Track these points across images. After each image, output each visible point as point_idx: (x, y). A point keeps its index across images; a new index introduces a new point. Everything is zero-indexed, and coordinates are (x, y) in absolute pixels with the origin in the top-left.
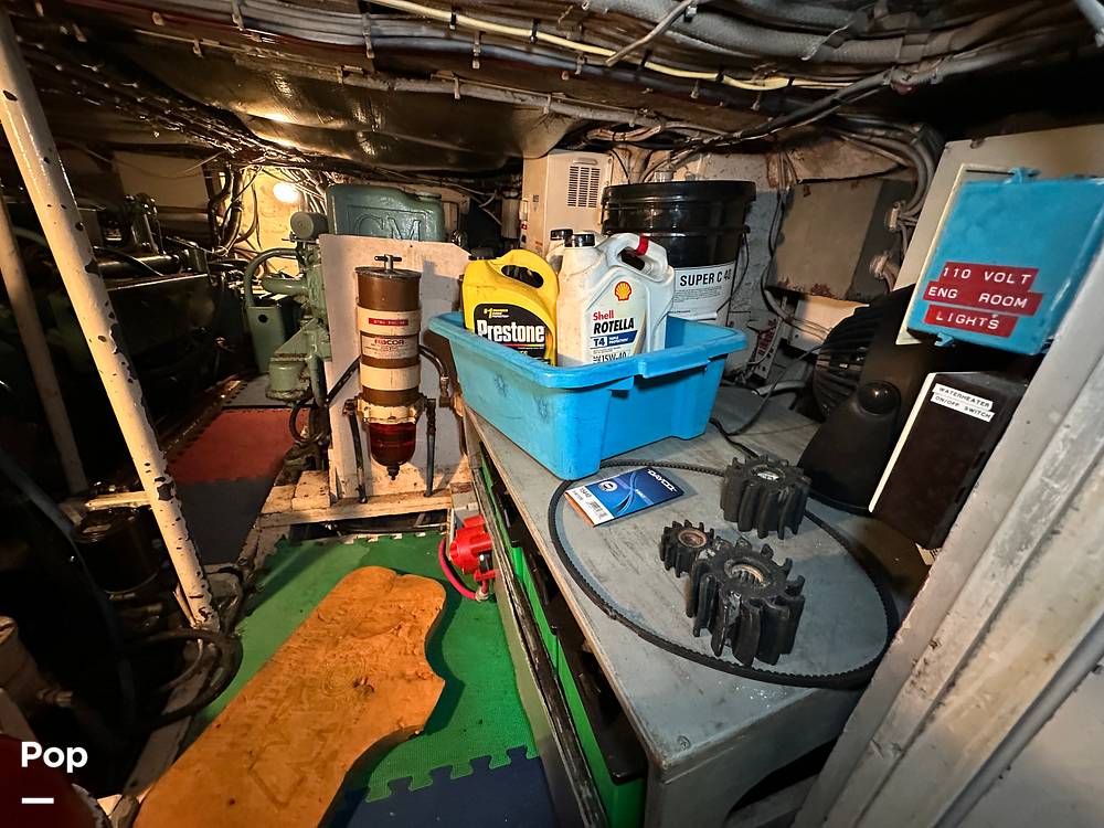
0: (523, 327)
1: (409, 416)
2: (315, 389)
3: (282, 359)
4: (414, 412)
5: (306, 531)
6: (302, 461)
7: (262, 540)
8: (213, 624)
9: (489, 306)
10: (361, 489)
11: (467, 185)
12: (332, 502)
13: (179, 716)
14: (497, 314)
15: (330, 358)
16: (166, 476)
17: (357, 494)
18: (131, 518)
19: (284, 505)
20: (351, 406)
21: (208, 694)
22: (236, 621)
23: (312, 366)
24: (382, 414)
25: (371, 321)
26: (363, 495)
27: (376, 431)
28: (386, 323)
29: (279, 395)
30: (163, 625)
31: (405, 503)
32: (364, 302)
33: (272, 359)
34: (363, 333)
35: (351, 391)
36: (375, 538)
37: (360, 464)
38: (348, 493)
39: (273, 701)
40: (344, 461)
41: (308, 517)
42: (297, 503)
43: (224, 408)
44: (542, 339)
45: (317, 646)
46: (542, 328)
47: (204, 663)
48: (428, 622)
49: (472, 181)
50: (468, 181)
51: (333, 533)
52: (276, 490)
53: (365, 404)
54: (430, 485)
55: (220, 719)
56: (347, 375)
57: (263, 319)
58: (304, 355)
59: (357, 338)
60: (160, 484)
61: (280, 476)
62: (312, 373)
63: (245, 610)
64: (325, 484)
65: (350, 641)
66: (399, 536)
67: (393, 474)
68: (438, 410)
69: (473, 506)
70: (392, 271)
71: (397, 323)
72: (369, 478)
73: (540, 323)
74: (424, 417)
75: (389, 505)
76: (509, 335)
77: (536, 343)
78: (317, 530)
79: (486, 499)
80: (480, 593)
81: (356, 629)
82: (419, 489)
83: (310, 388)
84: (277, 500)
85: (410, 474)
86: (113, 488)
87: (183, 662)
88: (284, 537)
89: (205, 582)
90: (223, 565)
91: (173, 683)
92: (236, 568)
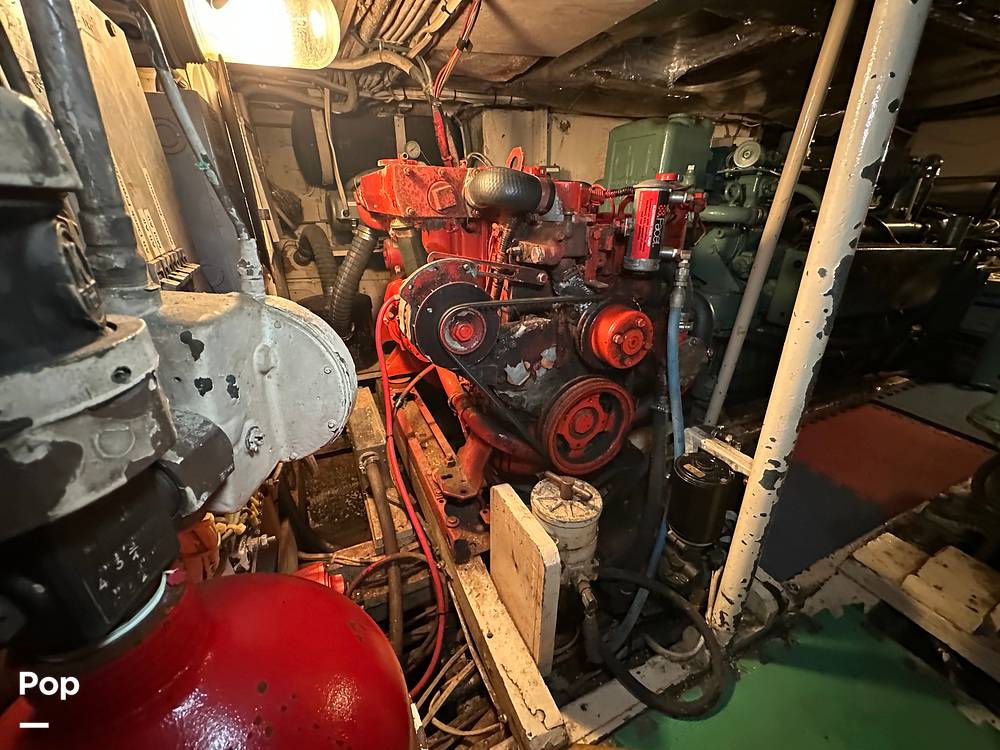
5: (900, 628)
7: (833, 585)
8: (724, 635)
12: (983, 634)
16: (783, 463)
18: (723, 480)
19: (891, 571)
21: (674, 705)
22: (745, 652)
29: (990, 426)
42: (911, 582)
43: (873, 401)
47: (692, 663)
52: (889, 539)
61: (902, 521)
78: (919, 641)
84: (883, 553)
86: (728, 439)
87: (680, 638)
88: (862, 605)
89: (744, 593)
90: (772, 581)
91: (661, 649)
92: (784, 594)
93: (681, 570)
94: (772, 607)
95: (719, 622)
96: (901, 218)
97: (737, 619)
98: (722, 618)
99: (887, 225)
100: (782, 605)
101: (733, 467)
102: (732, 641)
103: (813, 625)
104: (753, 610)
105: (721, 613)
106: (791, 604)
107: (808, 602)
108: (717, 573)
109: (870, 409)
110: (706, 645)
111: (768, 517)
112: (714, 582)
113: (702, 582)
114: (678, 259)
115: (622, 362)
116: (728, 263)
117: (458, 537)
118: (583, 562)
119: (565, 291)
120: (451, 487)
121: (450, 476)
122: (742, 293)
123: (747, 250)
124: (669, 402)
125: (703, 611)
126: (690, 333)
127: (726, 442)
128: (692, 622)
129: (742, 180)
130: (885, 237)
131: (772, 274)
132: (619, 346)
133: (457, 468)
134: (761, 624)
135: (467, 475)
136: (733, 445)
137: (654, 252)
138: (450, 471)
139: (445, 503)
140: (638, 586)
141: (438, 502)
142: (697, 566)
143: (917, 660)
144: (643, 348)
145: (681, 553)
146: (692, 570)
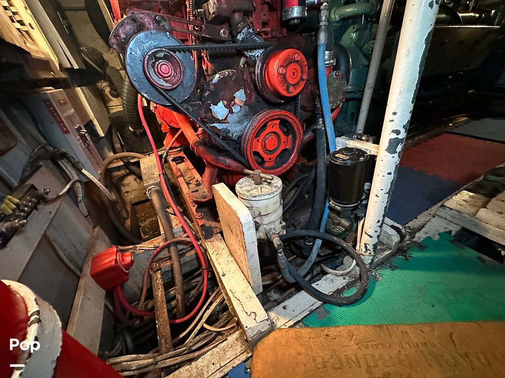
7: (432, 224)
8: (367, 258)
13: (317, 295)
16: (403, 131)
18: (362, 159)
19: (468, 210)
21: (340, 299)
22: (381, 266)
41: (485, 230)
42: (484, 214)
43: (447, 132)
47: (349, 275)
52: (464, 193)
84: (461, 201)
86: (364, 138)
87: (342, 263)
88: (450, 232)
89: (379, 229)
90: (396, 224)
91: (330, 270)
92: (403, 231)
93: (339, 224)
94: (396, 238)
95: (364, 250)
96: (467, 10)
97: (375, 246)
98: (366, 247)
99: (459, 15)
100: (402, 237)
101: (368, 152)
102: (373, 260)
104: (385, 242)
105: (365, 244)
106: (407, 237)
107: (417, 235)
108: (362, 222)
110: (357, 264)
111: (393, 174)
112: (360, 227)
117: (202, 224)
118: (273, 223)
120: (198, 196)
121: (197, 191)
125: (354, 246)
126: (334, 68)
127: (363, 140)
128: (348, 254)
132: (284, 76)
133: (201, 186)
134: (390, 249)
135: (207, 188)
136: (367, 141)
137: (301, 2)
138: (197, 188)
139: (196, 207)
140: (315, 238)
141: (192, 207)
143: (485, 257)
144: (302, 78)
145: (338, 213)
146: (346, 223)
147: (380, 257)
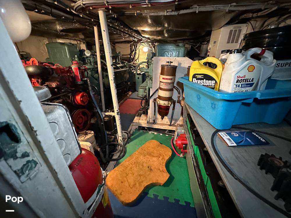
0: (208, 81)
1: (169, 104)
2: (147, 95)
3: (141, 87)
4: (170, 103)
5: (141, 128)
6: (142, 112)
7: (133, 128)
8: (122, 143)
9: (197, 74)
10: (154, 121)
11: (191, 42)
12: (147, 123)
13: (114, 160)
14: (200, 77)
15: (152, 88)
16: (118, 110)
17: (153, 122)
18: (112, 118)
19: (137, 121)
20: (155, 100)
21: (120, 158)
22: (126, 144)
23: (147, 90)
24: (162, 103)
25: (163, 78)
26: (154, 122)
27: (160, 107)
28: (167, 79)
29: (140, 96)
30: (114, 141)
31: (164, 126)
32: (162, 73)
33: (139, 87)
34: (160, 82)
35: (156, 96)
36: (156, 133)
37: (155, 114)
38: (151, 121)
39: (131, 164)
40: (151, 113)
41: (142, 125)
42: (140, 121)
43: (128, 98)
44: (214, 85)
45: (141, 155)
46: (214, 81)
47: (120, 151)
48: (167, 158)
49: (192, 41)
50: (191, 41)
51: (146, 130)
52: (136, 117)
53: (158, 100)
54: (171, 123)
55: (122, 164)
56: (155, 92)
57: (138, 78)
58: (146, 87)
59: (159, 83)
60: (117, 111)
61: (137, 114)
62: (147, 92)
63: (128, 142)
64: (146, 118)
65: (148, 156)
66: (161, 134)
67: (162, 119)
68: (176, 103)
69: (183, 131)
70: (170, 65)
71: (170, 79)
72: (156, 118)
73: (214, 79)
74: (172, 105)
75: (160, 126)
76: (203, 83)
77: (211, 86)
78: (143, 128)
79: (187, 130)
80: (182, 155)
81: (150, 154)
82: (168, 124)
83: (146, 95)
84: (136, 120)
85: (166, 120)
86: (109, 111)
87: (116, 149)
88: (137, 128)
89: (122, 134)
90: (125, 132)
91: (114, 153)
92: (127, 132)
93: (112, 138)
94: (126, 135)
96: (119, 64)
97: (123, 139)
99: (118, 66)
101: (112, 115)
103: (132, 135)
104: (124, 137)
105: (120, 140)
106: (129, 134)
107: (131, 132)
108: (117, 134)
109: (128, 99)
110: (121, 147)
111: (120, 119)
112: (117, 136)
113: (116, 138)
114: (87, 80)
115: (84, 103)
116: (93, 77)
118: (95, 144)
119: (64, 92)
122: (99, 83)
123: (96, 73)
124: (97, 109)
125: (118, 142)
126: (95, 94)
128: (117, 145)
129: (89, 58)
130: (118, 68)
131: (103, 78)
132: (82, 100)
134: (126, 139)
137: (81, 79)
140: (106, 146)
142: (113, 135)
143: (144, 131)
144: (87, 99)
145: (110, 135)
146: (113, 137)
147: (125, 142)
